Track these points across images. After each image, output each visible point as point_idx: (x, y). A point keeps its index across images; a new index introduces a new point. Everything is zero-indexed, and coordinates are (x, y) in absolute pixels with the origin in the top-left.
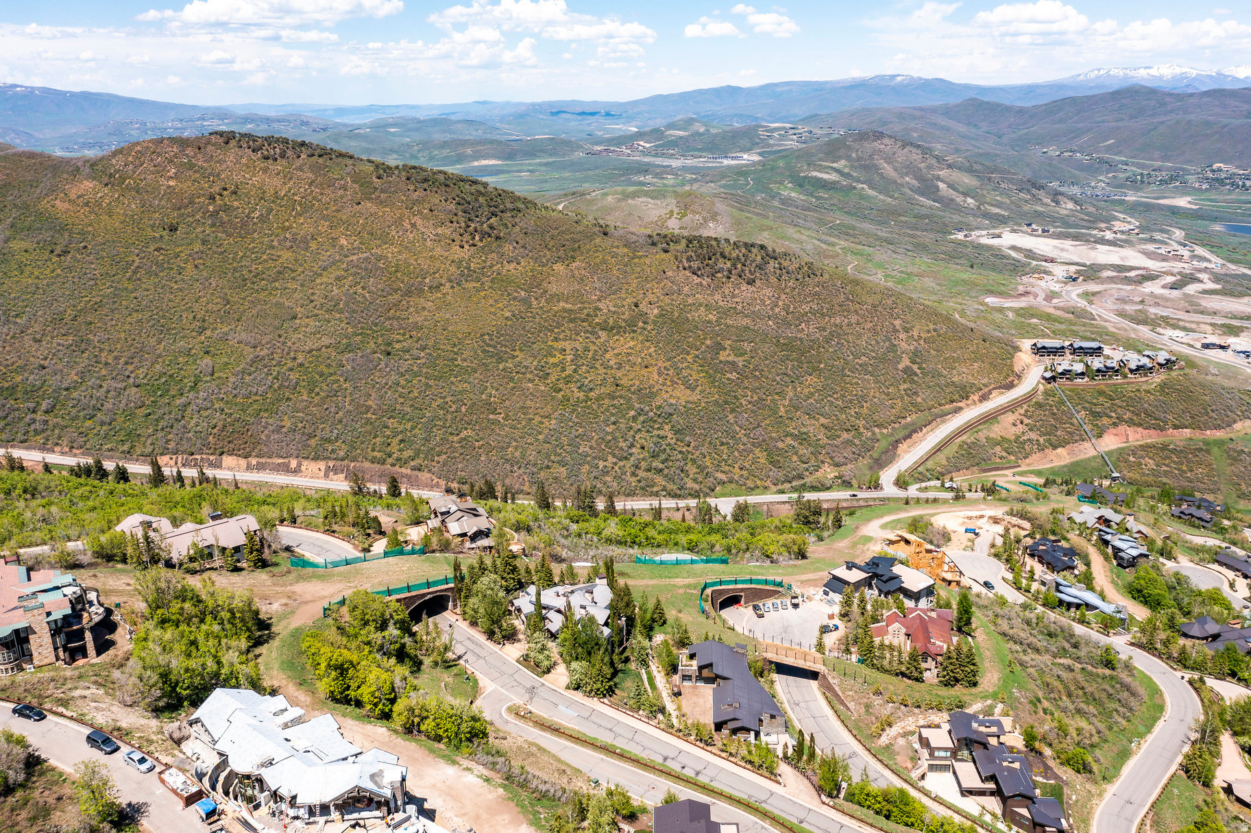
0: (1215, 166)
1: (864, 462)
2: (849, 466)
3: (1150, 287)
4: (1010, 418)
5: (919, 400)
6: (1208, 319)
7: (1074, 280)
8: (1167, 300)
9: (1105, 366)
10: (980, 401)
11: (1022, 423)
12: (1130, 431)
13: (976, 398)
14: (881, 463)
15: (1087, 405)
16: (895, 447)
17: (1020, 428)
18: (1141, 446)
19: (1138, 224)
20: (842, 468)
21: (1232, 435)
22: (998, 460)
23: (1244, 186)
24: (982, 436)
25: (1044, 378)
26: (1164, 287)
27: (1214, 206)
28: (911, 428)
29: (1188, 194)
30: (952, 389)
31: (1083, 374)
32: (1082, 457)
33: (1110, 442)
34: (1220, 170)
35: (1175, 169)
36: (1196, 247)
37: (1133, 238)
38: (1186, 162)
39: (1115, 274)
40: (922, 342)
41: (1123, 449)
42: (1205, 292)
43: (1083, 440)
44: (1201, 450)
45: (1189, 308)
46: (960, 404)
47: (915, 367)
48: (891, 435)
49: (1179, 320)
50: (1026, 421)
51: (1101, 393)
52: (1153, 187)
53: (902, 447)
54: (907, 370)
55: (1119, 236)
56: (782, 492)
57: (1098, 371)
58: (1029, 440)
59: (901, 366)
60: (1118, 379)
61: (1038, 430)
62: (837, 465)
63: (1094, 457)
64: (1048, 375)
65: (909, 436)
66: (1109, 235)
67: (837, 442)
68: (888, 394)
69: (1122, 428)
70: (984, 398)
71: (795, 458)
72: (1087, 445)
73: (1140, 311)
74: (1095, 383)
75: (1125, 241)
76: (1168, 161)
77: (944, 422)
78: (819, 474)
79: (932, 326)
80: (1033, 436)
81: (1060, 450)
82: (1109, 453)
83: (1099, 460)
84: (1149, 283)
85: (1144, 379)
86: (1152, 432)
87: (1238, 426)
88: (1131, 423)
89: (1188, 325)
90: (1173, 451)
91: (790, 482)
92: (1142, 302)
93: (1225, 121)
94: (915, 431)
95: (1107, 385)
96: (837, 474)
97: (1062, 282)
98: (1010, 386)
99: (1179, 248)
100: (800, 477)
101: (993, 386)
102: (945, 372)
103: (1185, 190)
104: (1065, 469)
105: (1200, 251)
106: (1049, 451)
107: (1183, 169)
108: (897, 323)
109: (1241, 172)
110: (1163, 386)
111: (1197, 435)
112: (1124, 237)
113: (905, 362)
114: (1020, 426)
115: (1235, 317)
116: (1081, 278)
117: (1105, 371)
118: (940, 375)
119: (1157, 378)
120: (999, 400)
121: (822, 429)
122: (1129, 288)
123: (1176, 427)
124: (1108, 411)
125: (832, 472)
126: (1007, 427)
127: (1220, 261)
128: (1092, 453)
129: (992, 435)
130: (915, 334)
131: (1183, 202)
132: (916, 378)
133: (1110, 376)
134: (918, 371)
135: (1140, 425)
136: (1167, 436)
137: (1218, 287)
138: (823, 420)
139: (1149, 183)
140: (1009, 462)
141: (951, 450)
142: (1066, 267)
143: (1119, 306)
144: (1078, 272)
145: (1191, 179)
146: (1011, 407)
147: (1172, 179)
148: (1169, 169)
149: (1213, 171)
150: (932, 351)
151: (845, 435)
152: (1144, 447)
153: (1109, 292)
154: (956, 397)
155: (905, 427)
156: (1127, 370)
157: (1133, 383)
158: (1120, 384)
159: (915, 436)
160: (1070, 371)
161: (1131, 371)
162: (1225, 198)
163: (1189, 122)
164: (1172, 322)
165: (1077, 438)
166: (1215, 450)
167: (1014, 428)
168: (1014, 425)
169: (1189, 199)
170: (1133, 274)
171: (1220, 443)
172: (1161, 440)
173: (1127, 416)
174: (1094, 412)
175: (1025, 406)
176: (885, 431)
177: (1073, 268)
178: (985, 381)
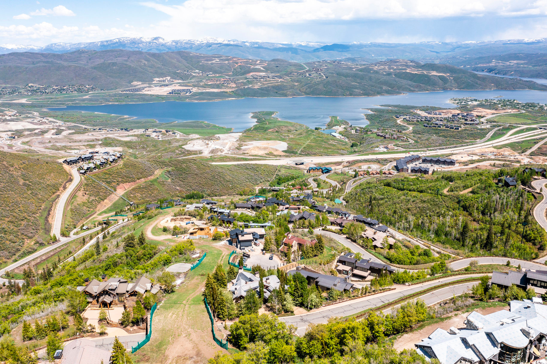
0: (30, 85)
1: (41, 232)
2: (36, 236)
3: (48, 136)
4: (80, 193)
5: (40, 197)
6: (80, 144)
7: (14, 138)
8: (60, 139)
9: (101, 162)
10: (64, 190)
11: (86, 194)
12: (124, 185)
13: (61, 189)
14: (48, 230)
15: (104, 180)
16: (48, 221)
17: (86, 197)
18: (132, 189)
19: (16, 111)
20: (34, 238)
21: (156, 177)
22: (88, 212)
23: (46, 92)
24: (75, 204)
25: (81, 173)
26: (53, 134)
27: (38, 101)
28: (47, 210)
29: (24, 98)
30: (50, 188)
31: (95, 168)
32: (114, 201)
33: (120, 192)
34: (32, 86)
35: (13, 87)
36: (48, 118)
37: (19, 117)
38: (16, 84)
39: (29, 133)
40: (22, 170)
41: (126, 193)
42: (70, 134)
43: (111, 194)
44: (151, 185)
45: (70, 141)
46: (58, 193)
47: (27, 182)
48: (42, 216)
49: (71, 146)
50: (87, 193)
51: (106, 173)
52: (6, 96)
53: (50, 219)
54: (24, 184)
55: (12, 117)
56: (16, 261)
57: (100, 165)
58: (93, 200)
59: (21, 183)
60: (108, 167)
61: (93, 195)
62: (31, 238)
63: (119, 199)
64: (83, 171)
65: (49, 214)
66: (8, 118)
67: (22, 227)
68: (26, 198)
69: (121, 185)
70: (65, 188)
71: (8, 242)
72: (113, 195)
73: (53, 145)
74: (101, 170)
75: (17, 119)
76: (8, 84)
77: (56, 203)
78: (26, 245)
79: (21, 162)
80: (93, 198)
81: (105, 201)
82: (123, 195)
83: (121, 200)
84: (46, 134)
85: (117, 164)
86: (132, 183)
87: (155, 173)
88: (123, 182)
89: (75, 147)
90: (143, 188)
91: (15, 255)
92: (50, 142)
93: (26, 66)
94: (49, 211)
95: (106, 170)
96: (34, 242)
97: (9, 140)
98: (71, 180)
99: (41, 119)
100: (18, 250)
101: (65, 182)
102: (42, 181)
103: (22, 96)
104: (112, 207)
105: (51, 119)
106: (102, 202)
107: (16, 87)
108: (5, 163)
109: (42, 87)
110: (125, 165)
111: (146, 179)
112: (15, 117)
113: (21, 182)
114: (86, 195)
115: (88, 141)
116: (16, 137)
117: (102, 164)
118: (40, 183)
119: (121, 163)
120: (71, 187)
121: (10, 224)
122: (40, 137)
123: (138, 179)
124: (113, 180)
125: (31, 242)
126: (81, 198)
127: (62, 122)
128: (117, 198)
129: (79, 203)
130: (17, 167)
131: (24, 101)
132: (31, 187)
133: (105, 166)
134: (30, 184)
135: (126, 182)
136: (137, 183)
137: (73, 131)
138: (7, 219)
139: (4, 94)
140: (92, 211)
141: (69, 214)
142: (6, 133)
143: (42, 146)
144: (13, 134)
145: (22, 91)
146: (78, 189)
147: (13, 92)
148: (9, 88)
149: (30, 87)
150: (30, 173)
151: (23, 223)
152: (133, 189)
153: (33, 140)
154: (54, 191)
155: (44, 210)
156: (109, 162)
157: (114, 166)
158: (110, 168)
159: (51, 213)
160: (90, 168)
161: (111, 162)
162: (40, 98)
163: (10, 67)
164: (68, 147)
165: (108, 194)
166: (155, 183)
167: (84, 197)
168: (83, 196)
169: (26, 99)
170: (37, 131)
171: (155, 180)
172: (137, 185)
173: (120, 179)
174: (108, 182)
175: (82, 187)
176: (38, 215)
177: (9, 133)
178: (60, 181)
